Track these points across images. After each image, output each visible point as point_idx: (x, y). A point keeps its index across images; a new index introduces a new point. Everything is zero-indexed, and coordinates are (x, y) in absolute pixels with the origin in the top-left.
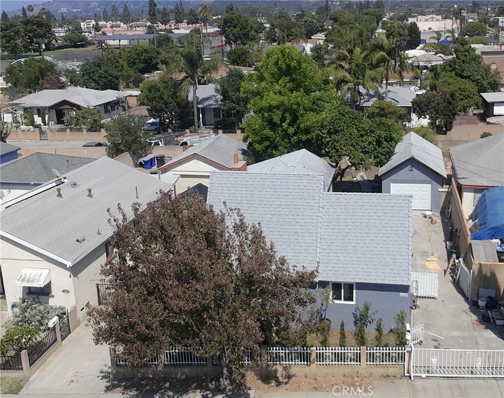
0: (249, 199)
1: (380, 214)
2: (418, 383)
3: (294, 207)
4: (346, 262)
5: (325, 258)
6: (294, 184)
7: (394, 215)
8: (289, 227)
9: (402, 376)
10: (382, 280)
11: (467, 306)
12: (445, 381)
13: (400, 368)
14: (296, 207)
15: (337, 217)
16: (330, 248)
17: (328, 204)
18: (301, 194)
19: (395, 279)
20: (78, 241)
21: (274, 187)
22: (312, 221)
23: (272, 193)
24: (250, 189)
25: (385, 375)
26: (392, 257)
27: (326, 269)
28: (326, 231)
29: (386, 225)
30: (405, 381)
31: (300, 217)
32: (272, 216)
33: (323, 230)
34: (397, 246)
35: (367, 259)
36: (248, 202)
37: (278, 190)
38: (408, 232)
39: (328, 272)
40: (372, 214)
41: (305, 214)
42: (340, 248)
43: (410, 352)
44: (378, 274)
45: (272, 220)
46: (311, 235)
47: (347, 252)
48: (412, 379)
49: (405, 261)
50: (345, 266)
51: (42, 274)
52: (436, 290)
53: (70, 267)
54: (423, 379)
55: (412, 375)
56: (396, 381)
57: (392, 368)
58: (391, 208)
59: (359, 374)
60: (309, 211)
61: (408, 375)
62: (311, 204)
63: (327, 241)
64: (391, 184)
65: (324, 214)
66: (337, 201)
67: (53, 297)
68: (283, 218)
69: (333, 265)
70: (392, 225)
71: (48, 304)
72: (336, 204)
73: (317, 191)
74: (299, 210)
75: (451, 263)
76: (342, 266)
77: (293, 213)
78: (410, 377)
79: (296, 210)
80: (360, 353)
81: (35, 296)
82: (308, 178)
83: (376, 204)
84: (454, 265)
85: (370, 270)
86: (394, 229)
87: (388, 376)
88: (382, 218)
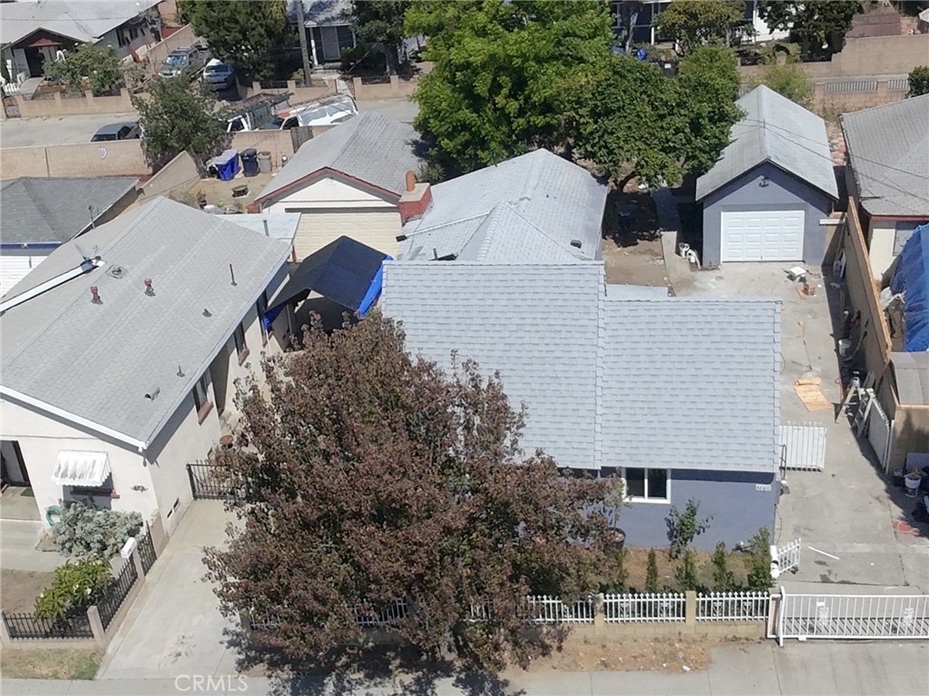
0: (461, 315)
1: (718, 339)
2: (792, 652)
3: (548, 328)
4: (653, 432)
5: (612, 424)
6: (547, 284)
7: (745, 339)
8: (542, 368)
9: (761, 638)
10: (722, 464)
11: (882, 485)
12: (844, 646)
13: (759, 625)
14: (553, 328)
15: (634, 346)
16: (621, 405)
17: (613, 320)
18: (560, 303)
19: (748, 462)
20: (148, 396)
21: (506, 290)
22: (585, 355)
23: (504, 303)
24: (462, 296)
25: (730, 637)
26: (740, 420)
27: (615, 444)
28: (613, 372)
29: (728, 359)
30: (768, 648)
31: (562, 348)
32: (507, 347)
33: (607, 371)
34: (750, 400)
35: (693, 426)
36: (460, 321)
37: (517, 296)
38: (772, 373)
39: (618, 450)
40: (701, 339)
41: (570, 341)
42: (640, 405)
43: (777, 601)
44: (714, 453)
45: (508, 354)
46: (583, 381)
47: (654, 412)
48: (781, 644)
49: (767, 428)
50: (652, 439)
51: (95, 462)
52: (822, 456)
53: (144, 450)
54: (801, 644)
55: (782, 636)
56: (752, 648)
57: (745, 626)
58: (740, 326)
59: (682, 637)
60: (578, 335)
61: (774, 636)
62: (581, 322)
63: (614, 391)
64: (722, 213)
65: (607, 340)
66: (632, 313)
67: (118, 497)
68: (527, 351)
69: (629, 438)
70: (742, 359)
71: (110, 509)
72: (630, 319)
73: (591, 297)
74: (558, 335)
75: (850, 396)
76: (646, 438)
77: (546, 341)
78: (777, 640)
79: (553, 335)
80: (684, 603)
81: (87, 497)
82: (573, 271)
83: (709, 319)
84: (855, 399)
85: (699, 446)
86: (745, 366)
87: (735, 639)
88: (722, 346)
